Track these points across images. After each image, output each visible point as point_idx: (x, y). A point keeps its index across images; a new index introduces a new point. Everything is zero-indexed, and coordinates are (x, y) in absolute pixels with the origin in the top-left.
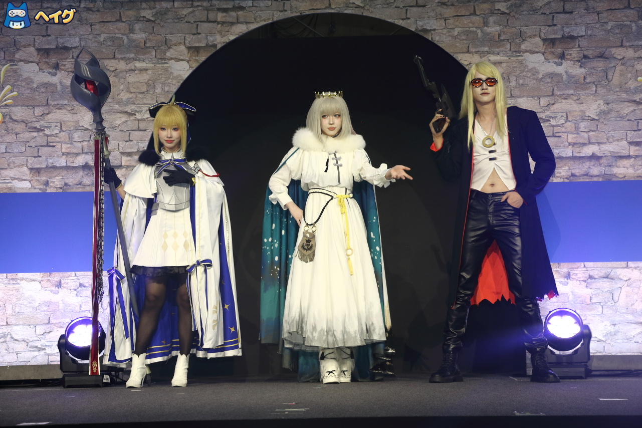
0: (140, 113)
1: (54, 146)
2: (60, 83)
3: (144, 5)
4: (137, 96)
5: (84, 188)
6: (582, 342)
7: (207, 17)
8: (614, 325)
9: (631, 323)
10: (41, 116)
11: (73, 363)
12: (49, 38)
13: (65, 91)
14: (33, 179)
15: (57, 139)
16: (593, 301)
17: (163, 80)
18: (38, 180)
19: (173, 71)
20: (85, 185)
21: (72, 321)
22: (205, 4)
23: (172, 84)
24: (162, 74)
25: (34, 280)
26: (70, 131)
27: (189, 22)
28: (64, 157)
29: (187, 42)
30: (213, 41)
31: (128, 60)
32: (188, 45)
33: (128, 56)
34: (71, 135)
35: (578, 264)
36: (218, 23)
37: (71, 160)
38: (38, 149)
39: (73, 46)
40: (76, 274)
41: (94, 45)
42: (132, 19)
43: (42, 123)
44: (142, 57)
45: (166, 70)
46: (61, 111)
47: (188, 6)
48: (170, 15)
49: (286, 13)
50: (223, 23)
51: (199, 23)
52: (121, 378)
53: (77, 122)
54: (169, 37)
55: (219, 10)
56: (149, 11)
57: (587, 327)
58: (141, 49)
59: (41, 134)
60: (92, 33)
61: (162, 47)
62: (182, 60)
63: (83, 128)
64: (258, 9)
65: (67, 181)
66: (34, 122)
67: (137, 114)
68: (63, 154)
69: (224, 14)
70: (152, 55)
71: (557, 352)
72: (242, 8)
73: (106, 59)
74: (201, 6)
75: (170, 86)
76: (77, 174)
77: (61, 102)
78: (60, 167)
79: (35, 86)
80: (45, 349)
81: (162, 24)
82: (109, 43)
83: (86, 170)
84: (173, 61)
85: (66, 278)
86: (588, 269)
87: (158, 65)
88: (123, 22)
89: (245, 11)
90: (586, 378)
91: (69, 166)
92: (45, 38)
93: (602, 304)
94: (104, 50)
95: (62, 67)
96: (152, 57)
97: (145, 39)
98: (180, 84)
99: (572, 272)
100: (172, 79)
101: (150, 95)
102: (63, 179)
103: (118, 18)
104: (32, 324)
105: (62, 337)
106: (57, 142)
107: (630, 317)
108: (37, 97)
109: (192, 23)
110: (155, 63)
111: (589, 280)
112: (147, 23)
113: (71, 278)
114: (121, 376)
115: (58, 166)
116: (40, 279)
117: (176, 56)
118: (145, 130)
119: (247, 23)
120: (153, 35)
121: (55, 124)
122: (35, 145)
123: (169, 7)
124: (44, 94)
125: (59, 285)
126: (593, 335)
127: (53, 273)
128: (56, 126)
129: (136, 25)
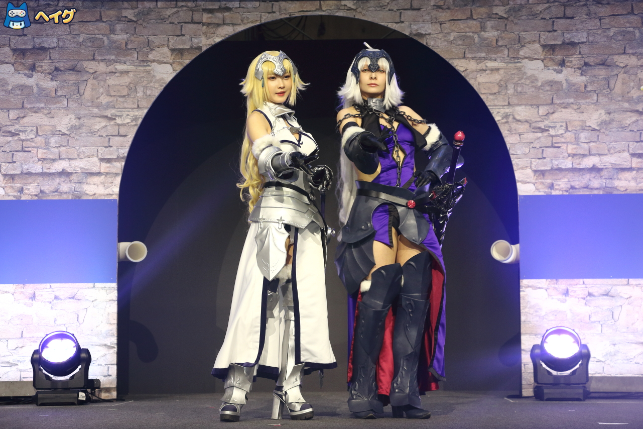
0: (121, 118)
1: (30, 151)
2: (37, 85)
3: (126, 4)
4: (117, 100)
5: (60, 195)
6: (580, 363)
7: (192, 18)
8: (614, 345)
9: (632, 343)
10: (16, 119)
11: (47, 379)
12: (26, 38)
13: (42, 93)
14: (6, 185)
15: (33, 144)
16: (593, 319)
17: (145, 83)
18: (12, 187)
19: (155, 74)
20: (61, 193)
21: (47, 335)
22: (190, 4)
23: (155, 88)
24: (144, 77)
25: (6, 292)
26: (47, 135)
27: (173, 23)
28: (40, 162)
29: (170, 44)
30: (198, 43)
31: (109, 62)
32: (171, 47)
33: (108, 57)
34: (47, 140)
35: (576, 281)
36: (204, 24)
37: (47, 166)
38: (13, 154)
39: (50, 47)
40: (51, 286)
41: (73, 45)
42: (113, 19)
43: (17, 127)
44: (123, 59)
45: (148, 72)
46: (37, 115)
47: (172, 6)
48: (153, 15)
49: (274, 15)
50: (208, 24)
51: (184, 24)
52: (97, 396)
53: (54, 126)
54: (151, 38)
55: (205, 10)
56: (131, 11)
57: (585, 346)
58: (122, 51)
59: (16, 138)
60: (70, 33)
61: (144, 49)
62: (165, 63)
63: (61, 133)
64: (245, 10)
65: (42, 188)
66: (9, 126)
67: (117, 118)
68: (39, 160)
69: (210, 15)
70: (133, 57)
71: (554, 373)
72: (228, 9)
73: (85, 60)
74: (185, 6)
75: (152, 90)
76: (53, 181)
77: (38, 105)
78: (35, 173)
79: (10, 88)
80: (17, 365)
81: (144, 24)
82: (89, 44)
83: (63, 177)
84: (155, 63)
85: (40, 290)
86: (587, 286)
87: (140, 68)
88: (104, 22)
89: (232, 12)
90: (584, 400)
91: (46, 173)
92: (21, 38)
93: (601, 323)
94: (83, 51)
95: (39, 69)
96: (133, 59)
97: (126, 40)
98: (163, 88)
99: (570, 289)
100: (154, 82)
101: (131, 99)
102: (38, 186)
103: (98, 17)
104: (4, 339)
105: (36, 352)
106: (33, 147)
107: (631, 337)
108: (12, 100)
109: (176, 24)
110: (137, 66)
111: (588, 298)
112: (129, 23)
113: (46, 290)
114: (97, 394)
115: (34, 172)
116: (13, 291)
117: (158, 58)
118: (126, 136)
119: (233, 25)
120: (135, 36)
121: (31, 128)
122: (10, 149)
123: (152, 7)
124: (19, 97)
125: (33, 297)
126: (592, 355)
127: (27, 285)
128: (32, 130)
129: (117, 25)
